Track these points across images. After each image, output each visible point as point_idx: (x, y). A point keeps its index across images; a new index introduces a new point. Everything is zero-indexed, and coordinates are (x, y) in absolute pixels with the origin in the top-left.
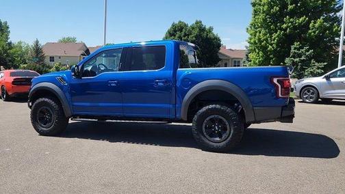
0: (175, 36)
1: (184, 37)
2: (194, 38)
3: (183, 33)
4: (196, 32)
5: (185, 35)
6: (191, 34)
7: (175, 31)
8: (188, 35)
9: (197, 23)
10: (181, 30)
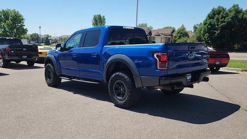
0: (213, 19)
1: (221, 19)
2: (230, 20)
3: (220, 16)
4: (232, 14)
5: (223, 17)
6: (228, 16)
7: (214, 15)
8: (225, 18)
9: (234, 6)
10: (219, 14)
